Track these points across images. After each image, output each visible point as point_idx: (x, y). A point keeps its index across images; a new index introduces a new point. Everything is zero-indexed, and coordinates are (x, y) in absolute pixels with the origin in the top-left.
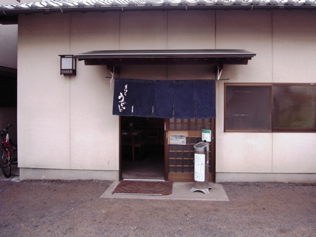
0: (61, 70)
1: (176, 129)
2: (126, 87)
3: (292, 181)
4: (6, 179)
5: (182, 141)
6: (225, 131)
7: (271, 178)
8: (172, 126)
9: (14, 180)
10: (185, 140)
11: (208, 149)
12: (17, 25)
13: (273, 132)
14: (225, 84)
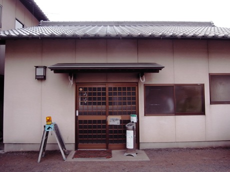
0: (36, 76)
3: (189, 147)
5: (117, 123)
6: (145, 115)
7: (175, 146)
10: (119, 122)
11: (135, 128)
12: (5, 45)
13: (175, 115)
14: (144, 84)
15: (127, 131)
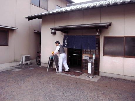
0: (51, 33)
1: (86, 54)
2: (67, 38)
3: (133, 80)
4: (38, 66)
5: (87, 58)
6: (103, 56)
7: (123, 77)
8: (84, 52)
9: (40, 66)
10: (88, 58)
11: (93, 61)
12: (41, 19)
13: (124, 57)
14: (104, 36)
15: (89, 63)
